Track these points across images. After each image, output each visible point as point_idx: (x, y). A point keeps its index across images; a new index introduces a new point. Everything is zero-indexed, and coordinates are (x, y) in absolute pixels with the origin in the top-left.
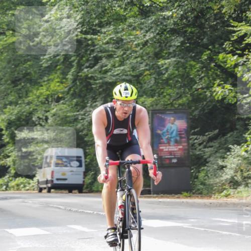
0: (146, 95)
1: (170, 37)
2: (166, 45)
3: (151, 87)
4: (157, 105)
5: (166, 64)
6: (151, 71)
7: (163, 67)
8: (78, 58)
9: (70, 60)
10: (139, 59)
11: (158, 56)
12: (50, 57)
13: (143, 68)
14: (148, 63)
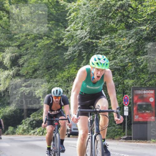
0: (129, 78)
1: (144, 42)
2: (141, 47)
3: (132, 73)
4: (136, 85)
5: (141, 59)
6: (133, 63)
7: (140, 61)
8: (87, 54)
9: (82, 56)
10: (125, 56)
11: (136, 54)
12: (70, 53)
13: (128, 61)
14: (131, 58)
